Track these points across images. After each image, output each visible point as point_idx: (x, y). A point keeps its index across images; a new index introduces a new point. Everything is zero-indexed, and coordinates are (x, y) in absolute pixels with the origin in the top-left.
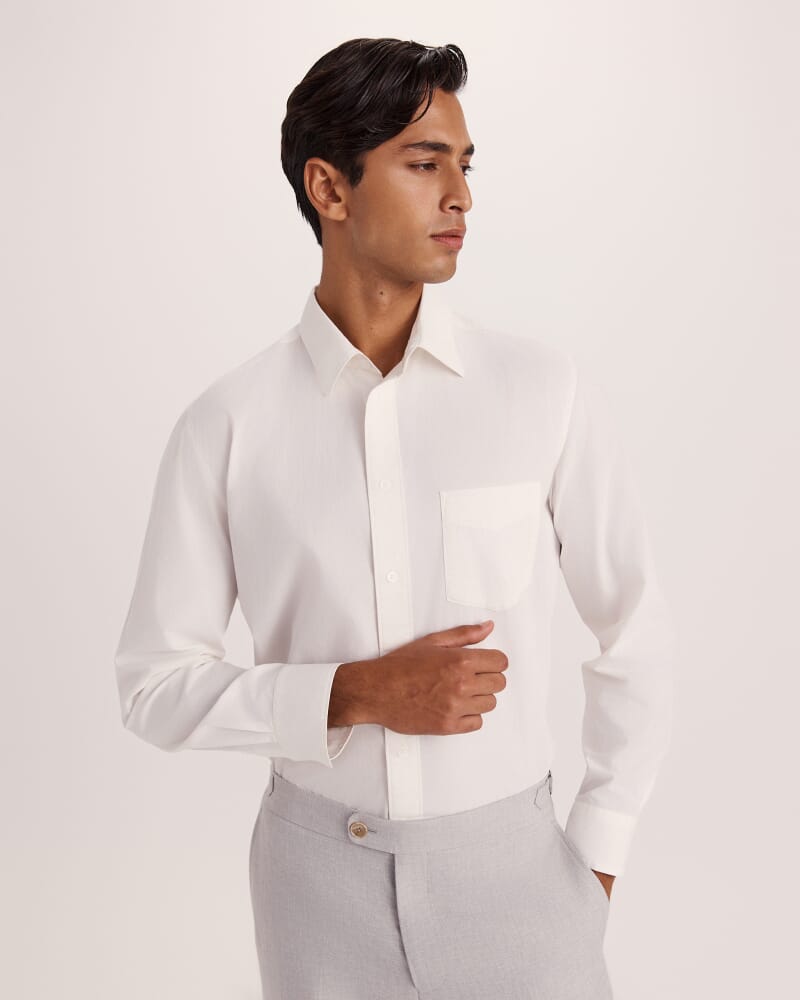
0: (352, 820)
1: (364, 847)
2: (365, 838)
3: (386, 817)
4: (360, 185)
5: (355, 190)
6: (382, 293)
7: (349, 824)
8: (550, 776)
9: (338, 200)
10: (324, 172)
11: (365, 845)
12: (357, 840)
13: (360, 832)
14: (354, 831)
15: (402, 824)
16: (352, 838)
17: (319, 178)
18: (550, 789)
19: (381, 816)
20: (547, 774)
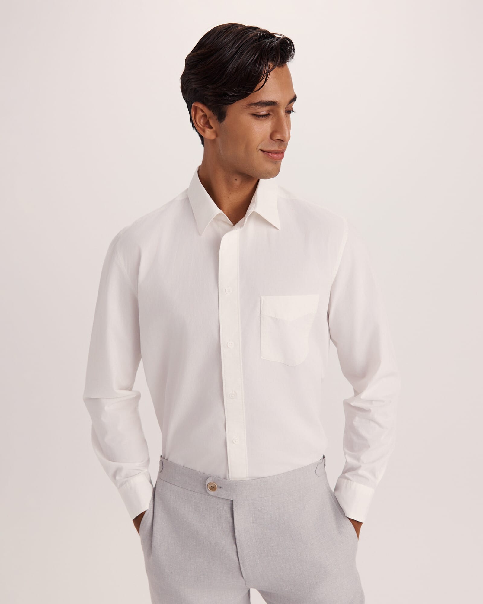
0: (208, 481)
1: (216, 497)
2: (216, 491)
3: (228, 479)
4: (224, 122)
5: (221, 124)
6: (236, 180)
7: (207, 484)
8: (324, 457)
9: (211, 127)
10: (202, 111)
11: (216, 495)
12: (212, 493)
13: (213, 488)
14: (209, 487)
15: (237, 483)
16: (208, 492)
17: (200, 114)
18: (325, 465)
19: (225, 478)
20: (322, 457)
